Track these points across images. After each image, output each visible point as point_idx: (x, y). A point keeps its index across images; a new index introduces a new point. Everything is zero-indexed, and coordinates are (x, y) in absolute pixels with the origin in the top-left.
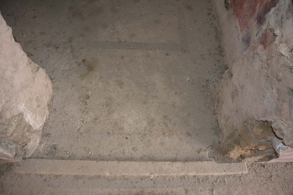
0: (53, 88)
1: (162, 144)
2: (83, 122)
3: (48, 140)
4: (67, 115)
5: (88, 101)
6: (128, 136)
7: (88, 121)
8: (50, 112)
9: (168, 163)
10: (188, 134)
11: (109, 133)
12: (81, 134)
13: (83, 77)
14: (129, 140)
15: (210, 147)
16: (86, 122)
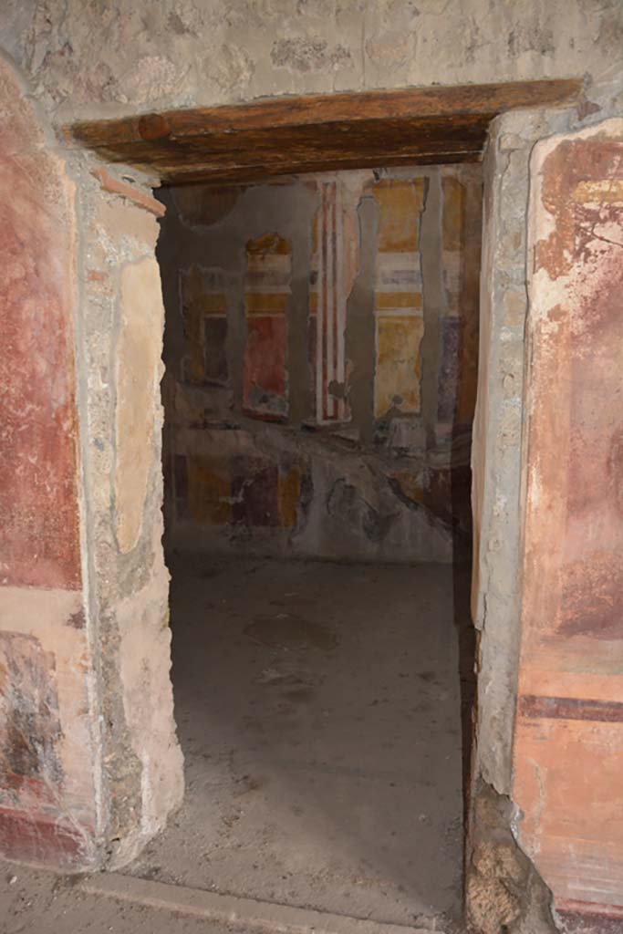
0: (184, 799)
1: (347, 895)
2: (217, 846)
3: (149, 859)
4: (194, 834)
5: (234, 823)
6: (288, 876)
7: (226, 846)
8: (168, 826)
9: (350, 918)
10: (401, 889)
11: (255, 867)
12: (208, 860)
13: (235, 794)
14: (287, 881)
15: (443, 916)
16: (222, 848)
